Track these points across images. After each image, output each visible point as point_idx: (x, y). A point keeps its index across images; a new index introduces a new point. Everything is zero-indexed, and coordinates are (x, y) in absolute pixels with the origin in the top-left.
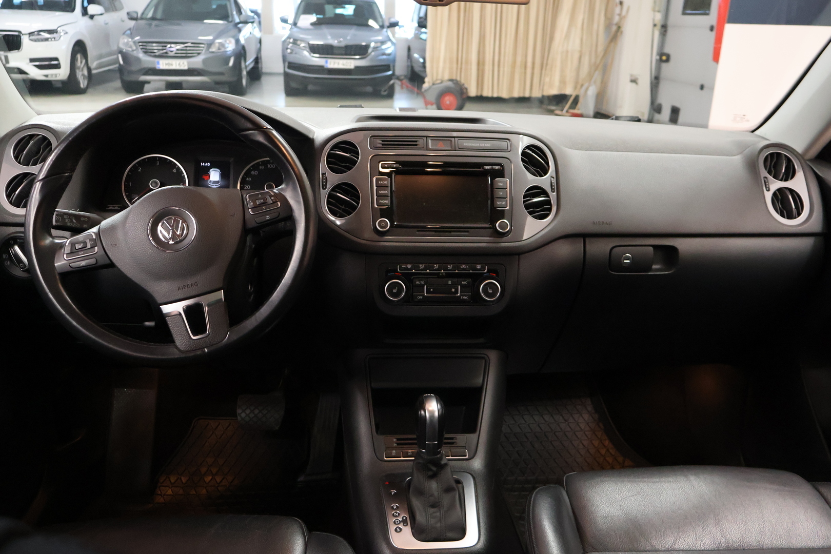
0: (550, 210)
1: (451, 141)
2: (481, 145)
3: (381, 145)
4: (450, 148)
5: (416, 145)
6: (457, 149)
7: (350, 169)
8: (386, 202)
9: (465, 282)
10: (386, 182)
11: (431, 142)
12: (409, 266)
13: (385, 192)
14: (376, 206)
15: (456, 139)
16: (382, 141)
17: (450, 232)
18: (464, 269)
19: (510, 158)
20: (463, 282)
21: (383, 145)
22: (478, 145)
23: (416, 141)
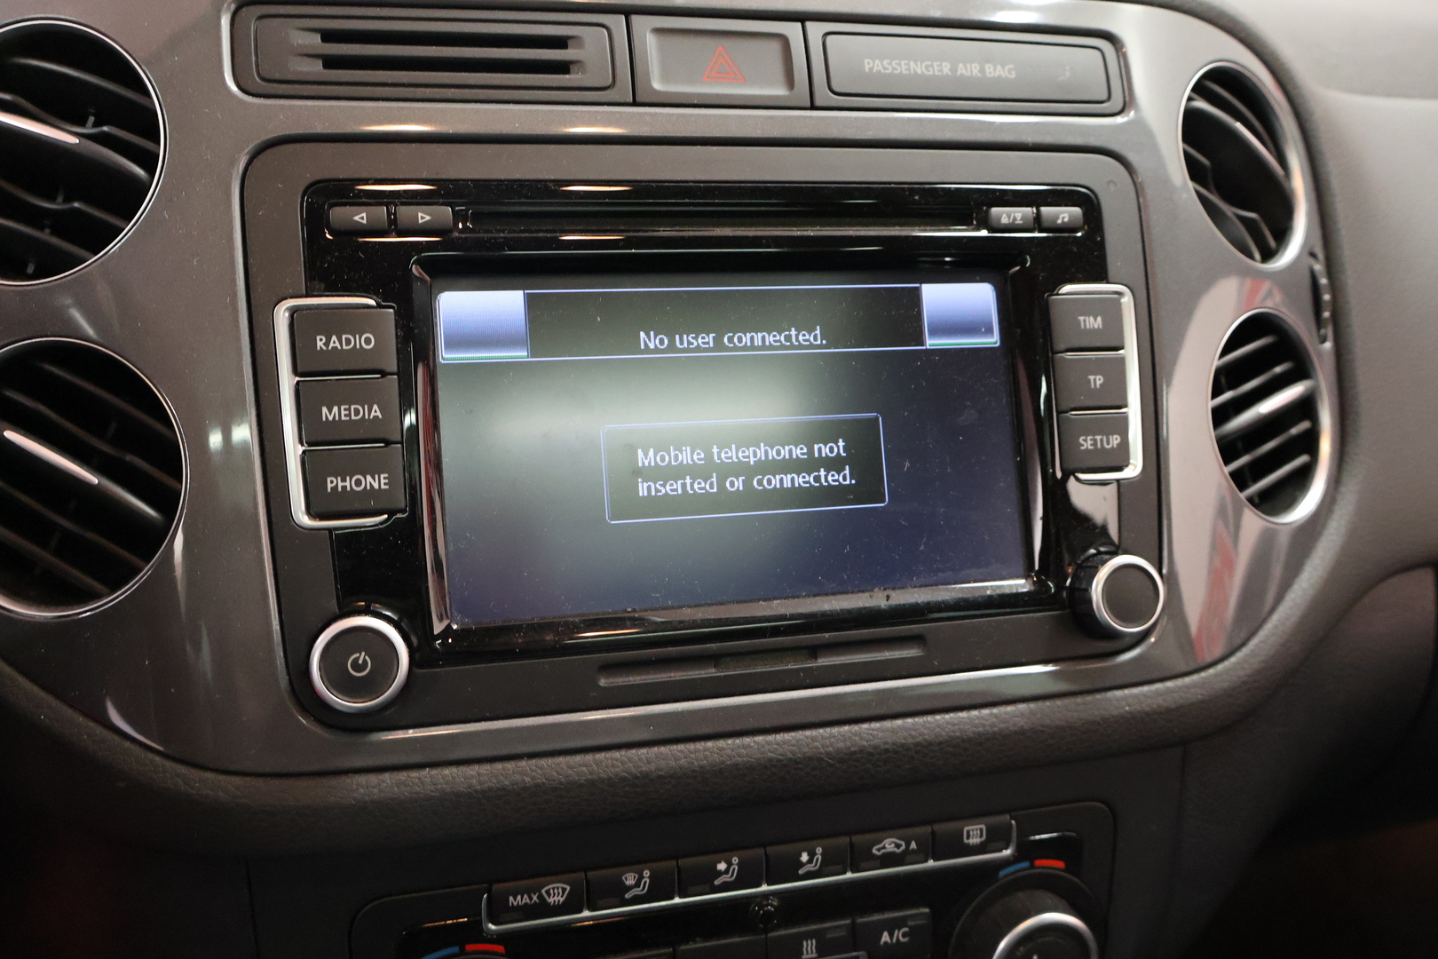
0: (1309, 443)
1: (784, 40)
2: (961, 70)
3: (315, 68)
4: (779, 91)
5: (563, 67)
6: (823, 95)
7: (99, 238)
8: (378, 482)
9: (899, 935)
10: (365, 341)
11: (661, 50)
12: (556, 893)
13: (364, 412)
14: (303, 519)
15: (816, 29)
16: (328, 36)
17: (814, 651)
18: (889, 860)
19: (1132, 157)
20: (885, 937)
21: (331, 62)
22: (946, 69)
23: (561, 42)
